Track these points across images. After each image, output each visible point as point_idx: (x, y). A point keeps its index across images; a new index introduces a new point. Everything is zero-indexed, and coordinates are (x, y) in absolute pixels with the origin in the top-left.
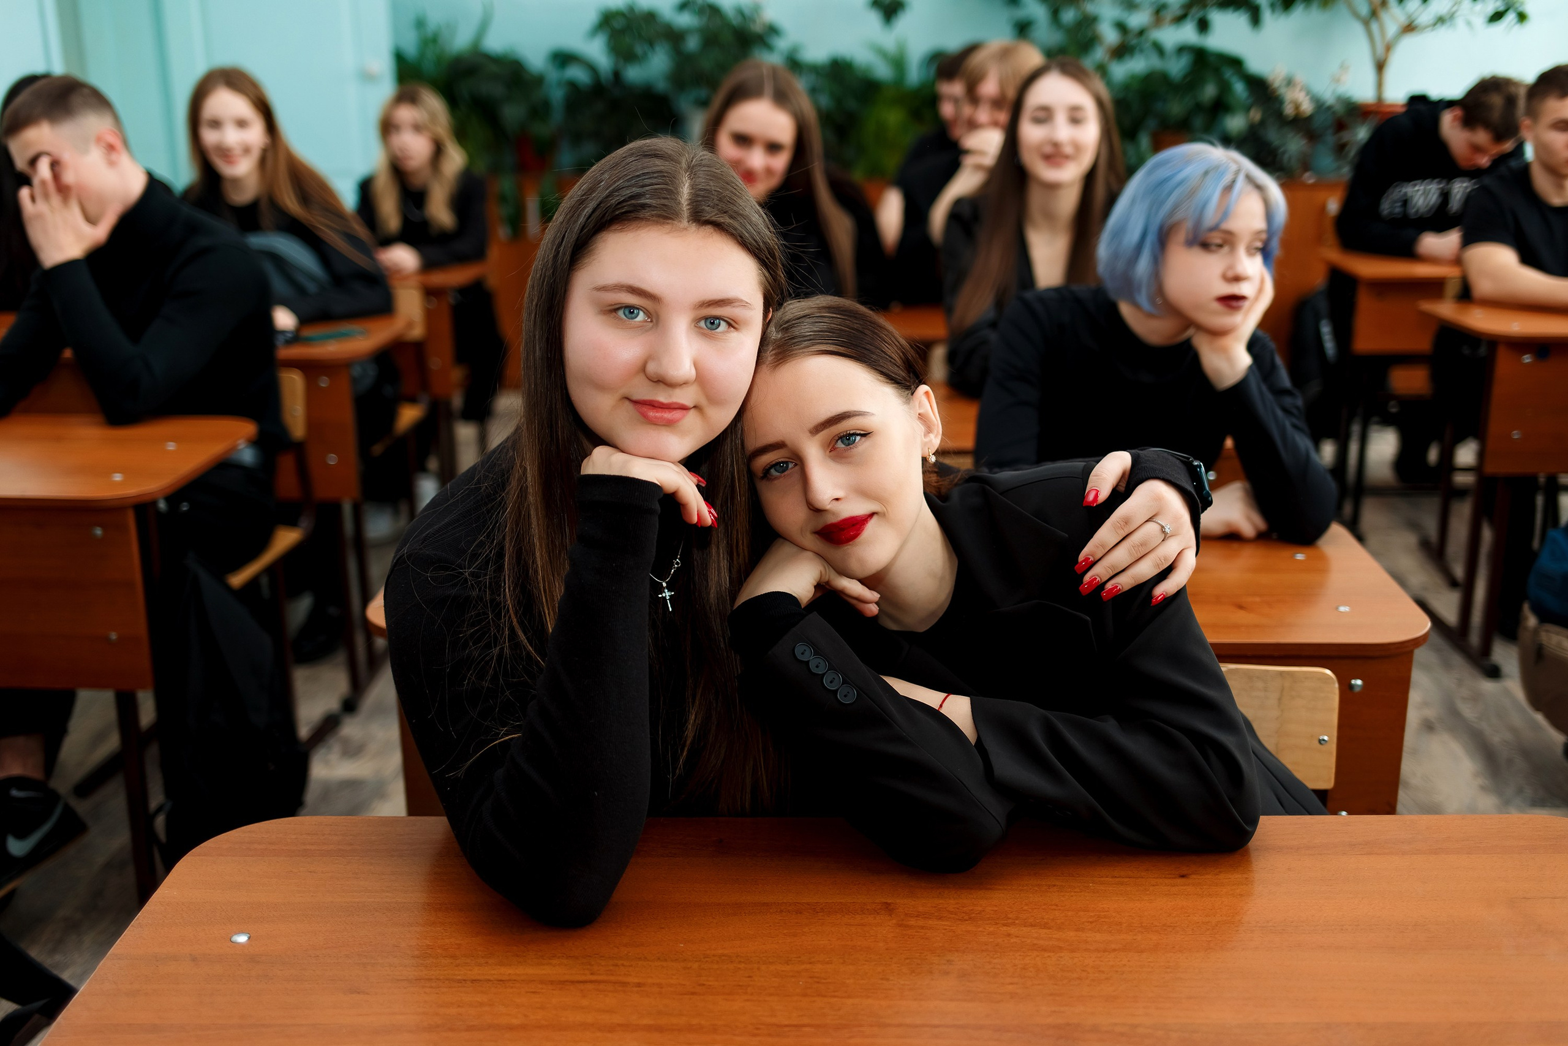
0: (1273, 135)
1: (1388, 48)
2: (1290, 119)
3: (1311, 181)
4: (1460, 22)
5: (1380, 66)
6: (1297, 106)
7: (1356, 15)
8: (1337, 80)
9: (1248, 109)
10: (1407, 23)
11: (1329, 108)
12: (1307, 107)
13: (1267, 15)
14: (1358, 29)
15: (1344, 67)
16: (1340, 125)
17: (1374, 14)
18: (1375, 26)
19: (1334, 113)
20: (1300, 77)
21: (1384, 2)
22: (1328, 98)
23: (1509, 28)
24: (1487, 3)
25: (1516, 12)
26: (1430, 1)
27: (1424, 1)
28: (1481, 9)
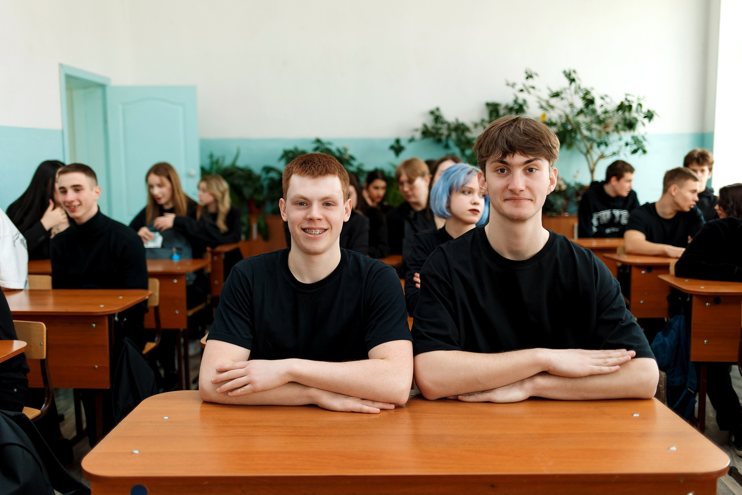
0: (551, 198)
1: (595, 164)
3: (567, 216)
5: (592, 171)
6: (560, 187)
7: (581, 152)
8: (575, 177)
10: (601, 155)
11: (573, 187)
12: (564, 187)
14: (583, 157)
15: (578, 172)
16: (577, 194)
17: (588, 152)
18: (589, 156)
19: (575, 189)
20: (561, 176)
21: (591, 147)
22: (573, 184)
23: (640, 156)
24: (631, 147)
25: (642, 150)
26: (609, 146)
27: (606, 145)
28: (630, 149)
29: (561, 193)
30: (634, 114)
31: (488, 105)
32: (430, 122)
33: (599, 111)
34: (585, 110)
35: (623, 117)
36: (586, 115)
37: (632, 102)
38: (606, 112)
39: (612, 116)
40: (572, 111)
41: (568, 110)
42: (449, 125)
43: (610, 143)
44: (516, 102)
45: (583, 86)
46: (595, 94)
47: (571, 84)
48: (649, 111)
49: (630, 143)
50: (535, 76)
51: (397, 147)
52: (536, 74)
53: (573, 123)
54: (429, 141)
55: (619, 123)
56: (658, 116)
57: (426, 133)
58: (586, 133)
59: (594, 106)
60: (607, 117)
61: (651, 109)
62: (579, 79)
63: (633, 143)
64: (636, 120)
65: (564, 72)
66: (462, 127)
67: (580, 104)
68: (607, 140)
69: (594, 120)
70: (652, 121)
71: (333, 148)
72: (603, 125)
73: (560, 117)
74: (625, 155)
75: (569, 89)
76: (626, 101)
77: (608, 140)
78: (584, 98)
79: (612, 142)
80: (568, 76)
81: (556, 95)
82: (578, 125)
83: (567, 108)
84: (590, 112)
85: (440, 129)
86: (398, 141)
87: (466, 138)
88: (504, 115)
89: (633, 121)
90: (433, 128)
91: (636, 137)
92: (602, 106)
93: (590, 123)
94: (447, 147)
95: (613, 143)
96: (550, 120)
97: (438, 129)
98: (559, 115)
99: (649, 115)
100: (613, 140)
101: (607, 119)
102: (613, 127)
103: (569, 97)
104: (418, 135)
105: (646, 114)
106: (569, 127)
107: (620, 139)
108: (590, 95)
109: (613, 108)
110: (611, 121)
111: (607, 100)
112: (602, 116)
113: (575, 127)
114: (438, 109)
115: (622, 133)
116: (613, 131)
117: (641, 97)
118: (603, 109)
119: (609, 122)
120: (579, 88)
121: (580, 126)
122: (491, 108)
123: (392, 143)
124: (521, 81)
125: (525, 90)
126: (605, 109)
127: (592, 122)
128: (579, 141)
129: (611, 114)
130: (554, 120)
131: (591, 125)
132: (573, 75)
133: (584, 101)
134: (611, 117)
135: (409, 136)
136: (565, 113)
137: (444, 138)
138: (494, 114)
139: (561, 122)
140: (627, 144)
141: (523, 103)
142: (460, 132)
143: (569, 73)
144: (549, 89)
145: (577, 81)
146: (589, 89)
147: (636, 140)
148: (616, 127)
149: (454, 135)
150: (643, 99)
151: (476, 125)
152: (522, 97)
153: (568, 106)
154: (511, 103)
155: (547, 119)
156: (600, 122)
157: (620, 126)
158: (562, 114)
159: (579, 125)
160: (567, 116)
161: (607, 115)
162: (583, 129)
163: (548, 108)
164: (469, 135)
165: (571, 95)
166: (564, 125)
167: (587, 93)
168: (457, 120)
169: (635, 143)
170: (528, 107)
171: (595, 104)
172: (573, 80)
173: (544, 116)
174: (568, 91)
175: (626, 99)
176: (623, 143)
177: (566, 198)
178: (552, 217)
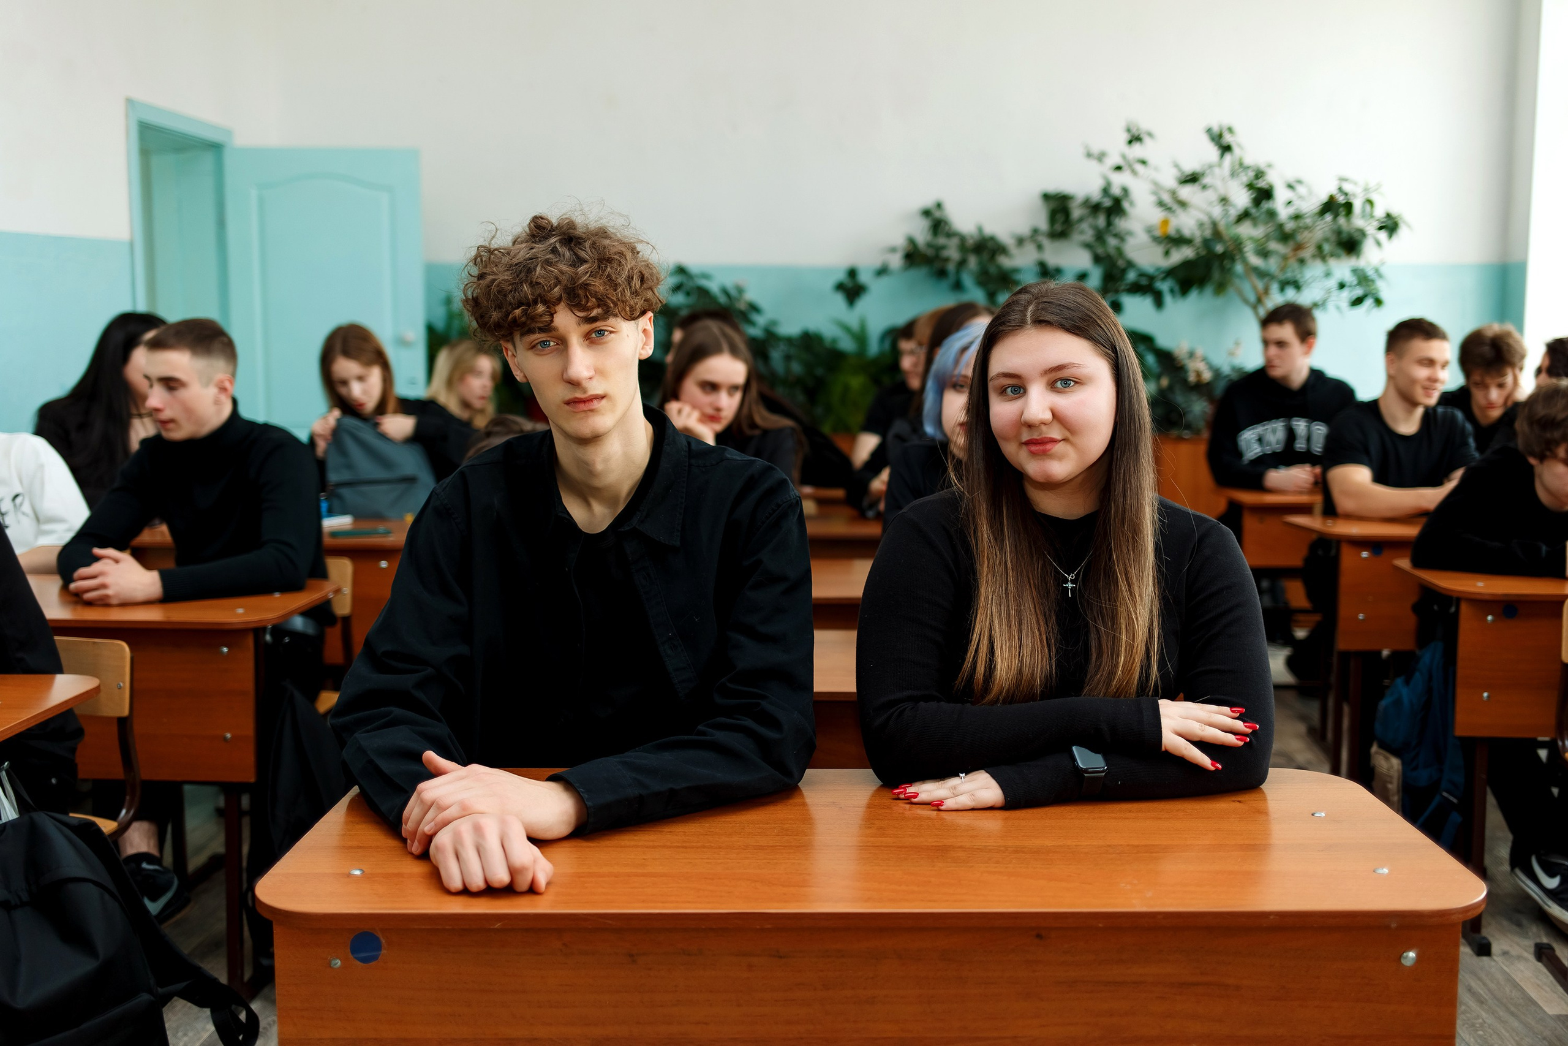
0: (1179, 398)
2: (1194, 384)
4: (1331, 305)
6: (1198, 374)
7: (1246, 301)
8: (1231, 354)
9: (1158, 378)
11: (1227, 376)
12: (1207, 376)
13: (1168, 299)
14: (1247, 311)
15: (1237, 344)
17: (1259, 301)
20: (1200, 352)
21: (1267, 291)
22: (1226, 369)
23: (1369, 311)
24: (1351, 291)
25: (1373, 298)
26: (1303, 288)
27: (1297, 286)
28: (1346, 295)
29: (1200, 388)
30: (1358, 221)
31: (1047, 197)
32: (921, 232)
33: (1284, 213)
34: (1253, 211)
35: (1335, 227)
36: (1255, 222)
37: (1354, 195)
38: (1297, 217)
39: (1310, 224)
40: (1226, 213)
41: (1217, 211)
42: (963, 239)
43: (1305, 282)
44: (1106, 191)
45: (1248, 161)
46: (1275, 179)
47: (1222, 155)
48: (1388, 216)
49: (1348, 284)
50: (1147, 139)
51: (850, 284)
52: (1150, 135)
53: (1226, 238)
54: (919, 273)
55: (1327, 240)
56: (1409, 226)
57: (913, 256)
58: (1255, 260)
59: (1273, 203)
60: (1300, 228)
61: (1394, 212)
62: (1239, 146)
63: (1355, 282)
64: (1363, 233)
65: (1209, 131)
66: (990, 244)
67: (1242, 199)
68: (1298, 277)
69: (1273, 233)
70: (1394, 237)
71: (714, 287)
72: (1291, 244)
73: (1201, 225)
74: (1338, 308)
75: (1220, 165)
76: (1339, 195)
77: (1302, 277)
78: (1250, 186)
79: (1310, 280)
80: (1217, 139)
81: (1192, 179)
82: (1238, 244)
83: (1214, 206)
84: (1263, 216)
85: (943, 247)
86: (852, 273)
87: (999, 268)
88: (1081, 220)
89: (1356, 235)
90: (929, 245)
91: (1362, 270)
92: (1290, 202)
93: (1264, 239)
94: (958, 286)
95: (1313, 282)
96: (1178, 231)
97: (939, 249)
98: (1198, 221)
99: (1389, 223)
100: (1312, 277)
101: (1301, 230)
102: (1311, 250)
103: (1218, 183)
104: (896, 261)
105: (1383, 222)
106: (1219, 248)
107: (1328, 275)
108: (1264, 180)
109: (1313, 207)
110: (1310, 235)
111: (1301, 190)
112: (1290, 226)
113: (1231, 248)
114: (939, 206)
115: (1333, 263)
116: (1314, 256)
117: (1372, 184)
118: (1291, 210)
119: (1304, 238)
120: (1241, 164)
121: (1242, 246)
122: (1053, 205)
123: (841, 276)
124: (1117, 148)
125: (1125, 168)
126: (1295, 209)
127: (1267, 237)
128: (1239, 277)
129: (1308, 221)
130: (1187, 233)
131: (1267, 244)
132: (1228, 138)
133: (1250, 192)
134: (1310, 228)
135: (877, 264)
136: (1210, 217)
137: (951, 267)
138: (1060, 218)
139: (1201, 236)
140: (1342, 286)
141: (1122, 194)
142: (985, 256)
143: (1218, 133)
144: (1177, 166)
145: (1236, 150)
146: (1262, 166)
147: (1363, 279)
148: (1319, 248)
149: (973, 262)
150: (1375, 190)
151: (1020, 241)
152: (1118, 181)
153: (1215, 203)
154: (1095, 194)
155: (1171, 231)
156: (1285, 237)
157: (1327, 248)
158: (1204, 218)
159: (1241, 244)
160: (1214, 225)
161: (1301, 223)
162: (1248, 252)
163: (1175, 207)
164: (1005, 262)
165: (1223, 179)
166: (1207, 243)
167: (1259, 174)
168: (980, 229)
169: (1359, 283)
170: (1132, 204)
171: (1273, 199)
172: (1226, 149)
173: (1165, 222)
174: (1217, 170)
175: (1340, 189)
176: (1332, 283)
177: (1211, 399)
178: (1180, 439)
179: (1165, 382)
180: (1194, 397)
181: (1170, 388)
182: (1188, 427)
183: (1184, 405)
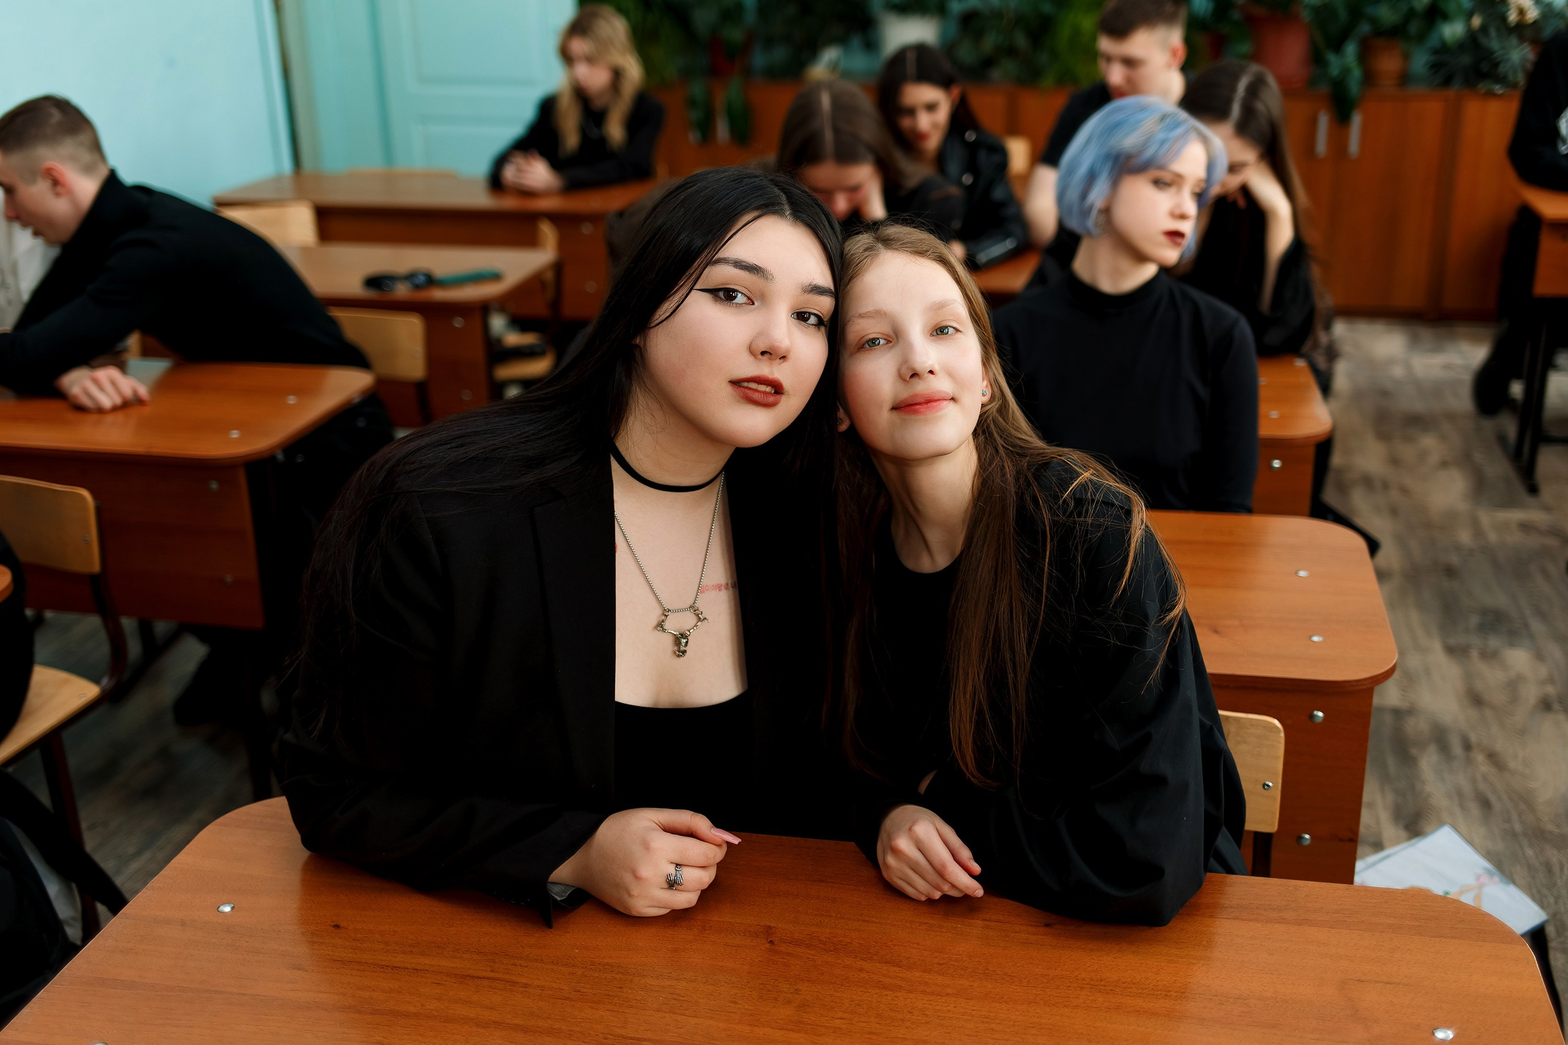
0: (1494, 43)
2: (1513, 25)
6: (1521, 12)
9: (1470, 15)
29: (1522, 30)
177: (1535, 42)
178: (1490, 94)
179: (1477, 21)
180: (1514, 41)
181: (1484, 29)
182: (1501, 80)
183: (1499, 53)
